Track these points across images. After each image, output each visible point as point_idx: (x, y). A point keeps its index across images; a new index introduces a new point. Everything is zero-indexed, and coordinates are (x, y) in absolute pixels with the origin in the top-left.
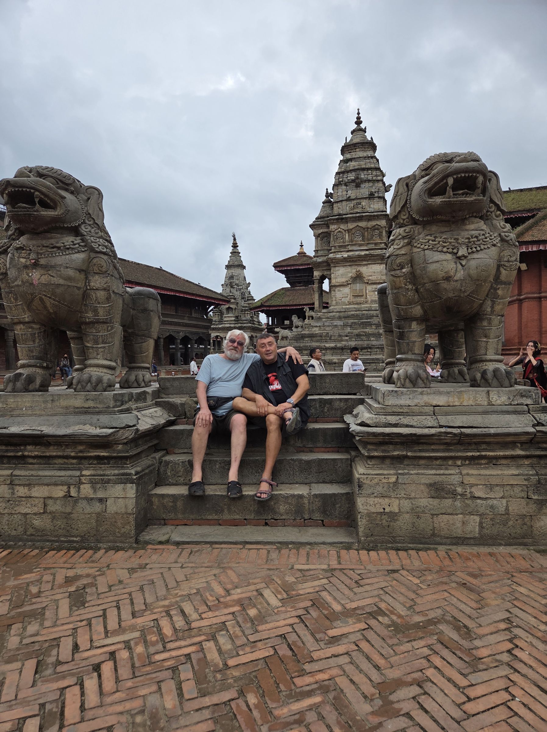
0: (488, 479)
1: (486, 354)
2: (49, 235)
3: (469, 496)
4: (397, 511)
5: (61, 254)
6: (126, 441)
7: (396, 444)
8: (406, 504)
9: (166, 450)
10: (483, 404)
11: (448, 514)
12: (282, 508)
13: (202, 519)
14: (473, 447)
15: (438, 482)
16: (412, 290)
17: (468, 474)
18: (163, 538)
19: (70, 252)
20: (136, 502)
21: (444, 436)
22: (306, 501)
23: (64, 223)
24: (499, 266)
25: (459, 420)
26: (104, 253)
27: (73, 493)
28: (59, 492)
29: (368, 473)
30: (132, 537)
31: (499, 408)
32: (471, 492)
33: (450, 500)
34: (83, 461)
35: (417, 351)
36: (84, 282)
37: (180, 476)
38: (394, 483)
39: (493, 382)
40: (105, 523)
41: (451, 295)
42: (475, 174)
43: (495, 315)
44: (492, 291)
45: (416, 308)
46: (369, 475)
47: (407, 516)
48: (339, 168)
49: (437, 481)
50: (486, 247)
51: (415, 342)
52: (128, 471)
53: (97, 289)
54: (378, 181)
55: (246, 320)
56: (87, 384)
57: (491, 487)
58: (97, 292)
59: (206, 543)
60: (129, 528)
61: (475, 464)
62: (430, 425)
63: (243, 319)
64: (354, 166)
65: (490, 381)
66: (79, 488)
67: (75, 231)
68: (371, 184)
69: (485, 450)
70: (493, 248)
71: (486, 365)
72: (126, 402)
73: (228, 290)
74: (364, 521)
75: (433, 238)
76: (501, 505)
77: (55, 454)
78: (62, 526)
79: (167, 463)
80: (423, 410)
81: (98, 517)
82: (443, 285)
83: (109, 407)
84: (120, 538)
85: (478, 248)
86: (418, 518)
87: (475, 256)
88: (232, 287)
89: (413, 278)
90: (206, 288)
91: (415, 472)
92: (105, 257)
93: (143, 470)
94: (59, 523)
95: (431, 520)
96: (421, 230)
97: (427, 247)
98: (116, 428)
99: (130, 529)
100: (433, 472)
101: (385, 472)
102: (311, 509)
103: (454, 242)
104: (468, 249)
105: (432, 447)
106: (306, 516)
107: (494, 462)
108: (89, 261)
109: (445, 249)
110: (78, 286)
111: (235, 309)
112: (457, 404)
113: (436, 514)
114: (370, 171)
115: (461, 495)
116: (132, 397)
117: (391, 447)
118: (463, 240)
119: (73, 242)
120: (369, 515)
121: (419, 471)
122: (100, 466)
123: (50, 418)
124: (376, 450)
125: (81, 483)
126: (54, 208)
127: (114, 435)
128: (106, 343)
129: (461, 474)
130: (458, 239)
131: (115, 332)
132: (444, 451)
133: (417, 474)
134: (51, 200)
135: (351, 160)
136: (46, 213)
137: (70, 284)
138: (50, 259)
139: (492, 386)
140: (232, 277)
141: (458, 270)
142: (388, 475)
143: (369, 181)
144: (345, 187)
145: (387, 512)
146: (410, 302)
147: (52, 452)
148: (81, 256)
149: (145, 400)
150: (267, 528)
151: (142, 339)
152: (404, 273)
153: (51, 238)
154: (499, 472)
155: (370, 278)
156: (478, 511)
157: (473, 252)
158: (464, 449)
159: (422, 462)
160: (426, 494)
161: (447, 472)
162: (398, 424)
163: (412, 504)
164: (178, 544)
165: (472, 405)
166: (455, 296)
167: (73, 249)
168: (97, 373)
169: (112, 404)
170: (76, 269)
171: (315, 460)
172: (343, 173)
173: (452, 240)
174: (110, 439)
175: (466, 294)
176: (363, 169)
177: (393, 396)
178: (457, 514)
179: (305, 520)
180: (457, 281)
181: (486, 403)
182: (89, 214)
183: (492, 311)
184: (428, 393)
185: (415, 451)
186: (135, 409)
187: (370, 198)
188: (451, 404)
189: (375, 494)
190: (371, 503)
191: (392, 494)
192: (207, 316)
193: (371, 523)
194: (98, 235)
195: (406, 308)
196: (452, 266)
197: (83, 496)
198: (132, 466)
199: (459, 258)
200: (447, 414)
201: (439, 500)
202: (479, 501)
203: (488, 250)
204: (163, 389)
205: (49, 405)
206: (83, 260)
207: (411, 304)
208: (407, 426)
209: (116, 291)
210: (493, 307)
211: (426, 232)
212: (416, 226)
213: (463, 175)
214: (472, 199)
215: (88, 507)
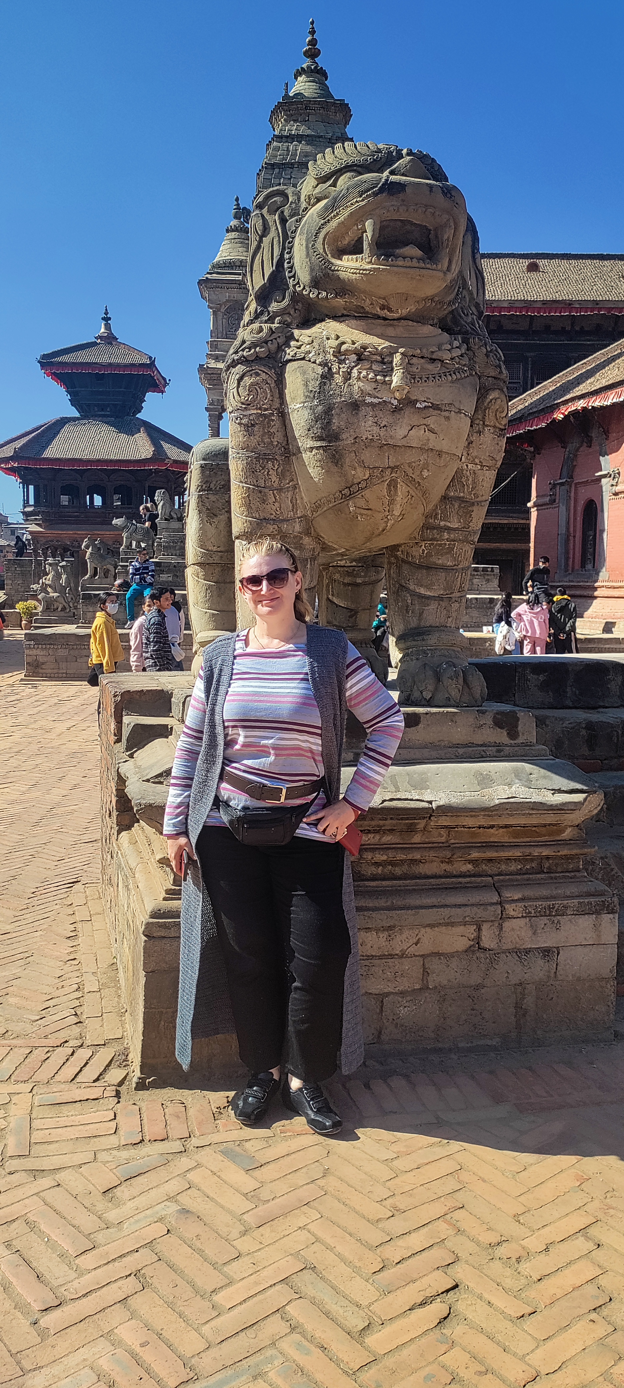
20: (617, 953)
27: (488, 940)
28: (458, 940)
30: (609, 1029)
40: (555, 1001)
60: (604, 1008)
66: (501, 928)
78: (463, 1017)
81: (540, 991)
84: (584, 1033)
99: (607, 1009)
125: (505, 917)
197: (510, 946)
215: (519, 969)
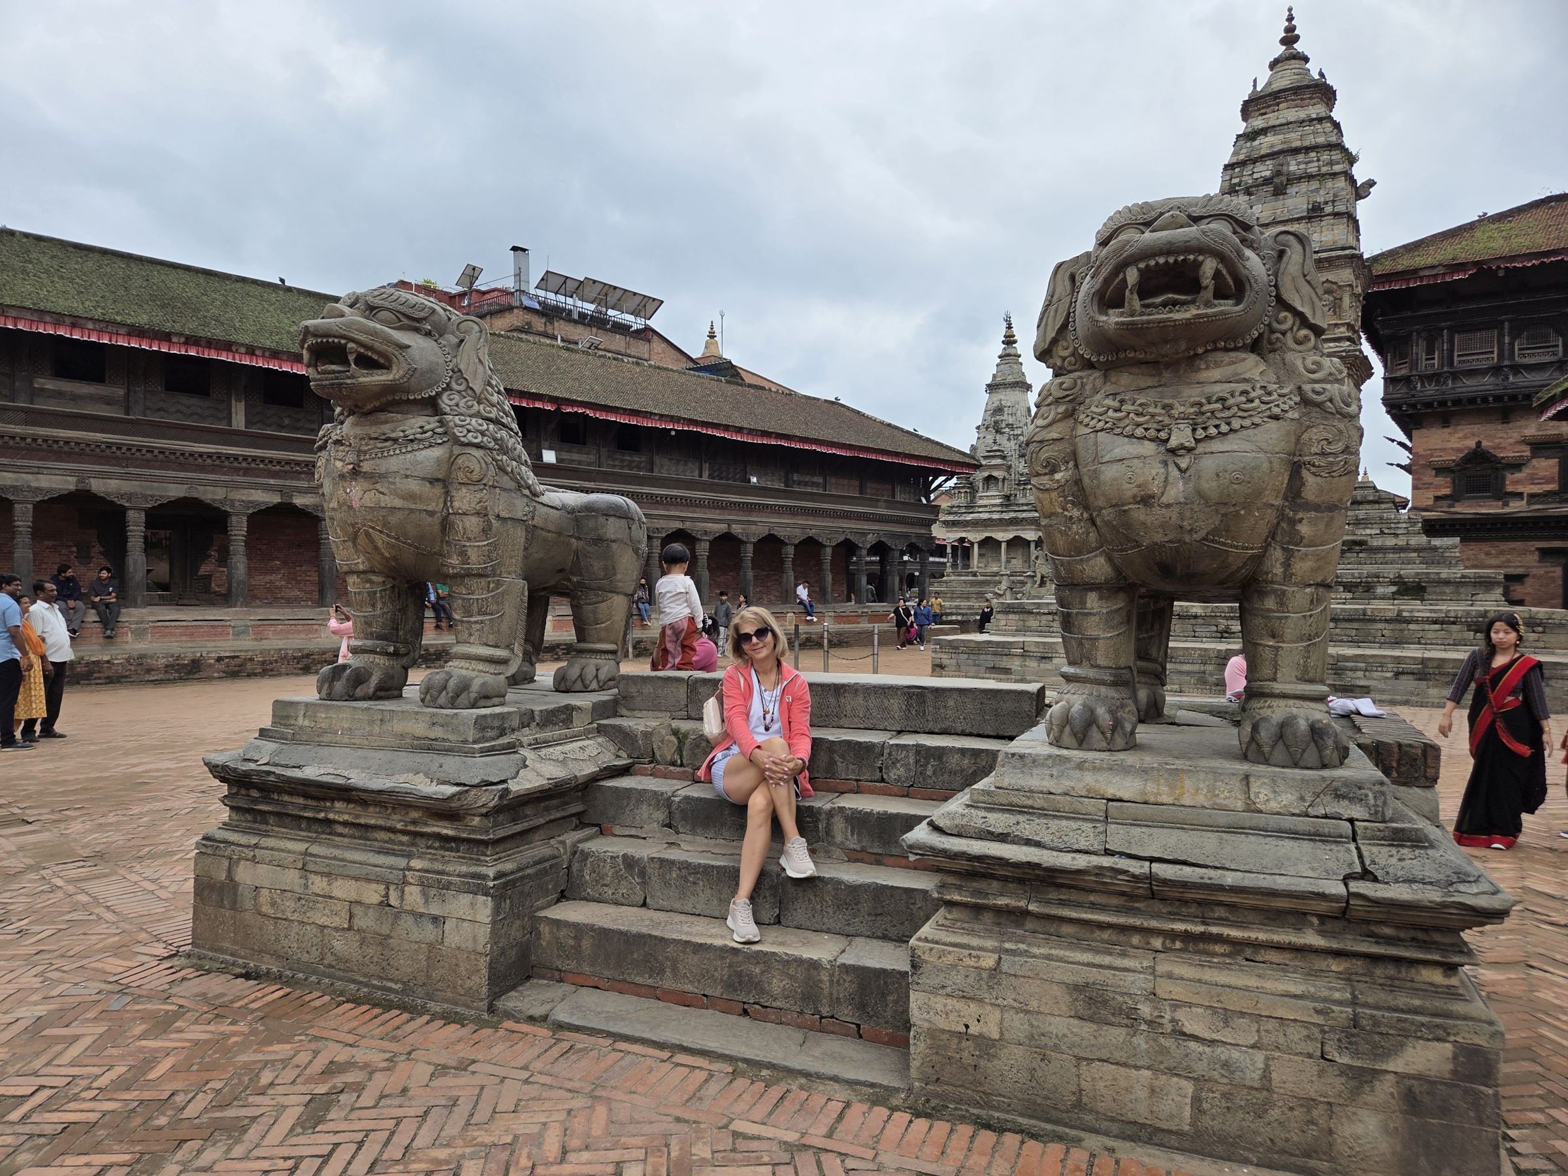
0: (1219, 995)
1: (1275, 680)
2: (382, 416)
3: (1169, 1028)
4: (996, 1036)
5: (397, 452)
6: (484, 810)
7: (1005, 879)
8: (1017, 1024)
9: (598, 825)
10: (1232, 807)
11: (1117, 1064)
12: (777, 984)
13: (624, 981)
14: (1193, 909)
15: (1094, 983)
16: (1080, 520)
17: (1170, 976)
18: (537, 1011)
19: (416, 447)
20: (491, 933)
21: (1111, 878)
22: (825, 977)
23: (408, 393)
24: (1296, 469)
25: (1156, 842)
26: (478, 446)
27: (394, 900)
28: (372, 894)
29: (937, 938)
30: (482, 1000)
31: (1274, 821)
32: (1172, 1020)
33: (1123, 1031)
34: (418, 840)
35: (1101, 661)
36: (442, 500)
37: (606, 885)
38: (990, 969)
39: (1276, 752)
40: (442, 963)
41: (1158, 538)
42: (1191, 257)
43: (1296, 584)
44: (1284, 525)
45: (1092, 562)
46: (937, 943)
47: (1019, 1051)
48: (1234, 154)
49: (1091, 981)
50: (1247, 423)
51: (1097, 639)
52: (483, 870)
53: (464, 514)
54: (1334, 175)
55: (1027, 505)
56: (440, 692)
57: (1227, 1016)
58: (465, 519)
59: (609, 1034)
60: (478, 980)
61: (1196, 952)
62: (1083, 845)
63: (1021, 502)
64: (1272, 146)
65: (1266, 749)
66: (403, 892)
67: (432, 405)
68: (1314, 184)
69: (1222, 921)
70: (1273, 424)
71: (1269, 707)
72: (513, 730)
73: (990, 438)
74: (922, 1046)
75: (1116, 404)
76: (1252, 1065)
77: (373, 822)
78: (375, 959)
79: (585, 856)
80: (1080, 806)
81: (430, 951)
82: (1134, 514)
83: (465, 741)
84: (463, 998)
85: (1224, 428)
86: (1042, 1060)
87: (1216, 446)
88: (998, 431)
89: (1078, 492)
90: (928, 440)
91: (1042, 951)
92: (478, 453)
93: (520, 870)
94: (371, 952)
95: (1074, 1070)
96: (1099, 382)
97: (1101, 424)
98: (465, 785)
99: (480, 981)
100: (1086, 957)
101: (975, 942)
102: (835, 996)
103: (1160, 415)
104: (1194, 430)
105: (1092, 898)
106: (825, 1011)
107: (1248, 952)
108: (452, 461)
109: (1139, 432)
110: (430, 508)
111: (1004, 479)
112: (1165, 799)
113: (1086, 1059)
114: (1313, 154)
115: (1150, 1023)
116: (533, 718)
117: (995, 884)
118: (1182, 409)
119: (421, 427)
120: (933, 1033)
121: (1053, 952)
122: (442, 852)
123: (371, 754)
124: (959, 888)
125: (405, 883)
126: (387, 367)
127: (459, 799)
128: (485, 614)
129: (1153, 973)
130: (1171, 407)
131: (503, 593)
132: (1119, 910)
133: (1049, 957)
134: (380, 353)
135: (1264, 131)
136: (367, 379)
137: (413, 506)
138: (378, 461)
139: (1271, 762)
140: (999, 410)
141: (1171, 479)
142: (980, 949)
143: (1310, 177)
144: (1247, 198)
145: (972, 1035)
146: (1079, 549)
147: (370, 818)
148: (437, 452)
149: (568, 722)
150: (745, 1021)
151: (598, 595)
152: (1058, 481)
153: (386, 422)
154: (1253, 982)
156: (1189, 1069)
157: (1208, 437)
158: (1170, 913)
159: (1067, 929)
160: (1064, 1008)
161: (1119, 962)
162: (1008, 834)
163: (1032, 1025)
164: (560, 1026)
165: (1204, 807)
166: (1170, 541)
167: (421, 440)
168: (464, 672)
169: (471, 735)
170: (423, 479)
171: (868, 885)
172: (1242, 164)
173: (1159, 410)
174: (452, 805)
175: (1197, 537)
176: (1296, 151)
177: (1015, 767)
178: (1137, 1068)
179: (822, 1018)
180: (1168, 506)
181: (1240, 805)
182: (460, 371)
183: (1288, 576)
184: (1094, 768)
185: (1049, 902)
186: (530, 745)
187: (1310, 218)
188: (1152, 799)
189: (949, 990)
190: (939, 1007)
191: (986, 995)
192: (928, 499)
193: (937, 1053)
194: (472, 411)
195: (1069, 562)
196: (1154, 472)
197: (409, 908)
198: (496, 860)
199: (1173, 451)
200: (1136, 822)
201: (1095, 1027)
202: (1193, 1045)
203: (1256, 431)
204: (624, 698)
205: (377, 729)
206: (439, 461)
207: (1079, 553)
208: (1028, 842)
209: (503, 514)
210: (1289, 565)
211: (1109, 388)
212: (1090, 372)
213: (1162, 260)
214: (1188, 315)
215: (415, 929)
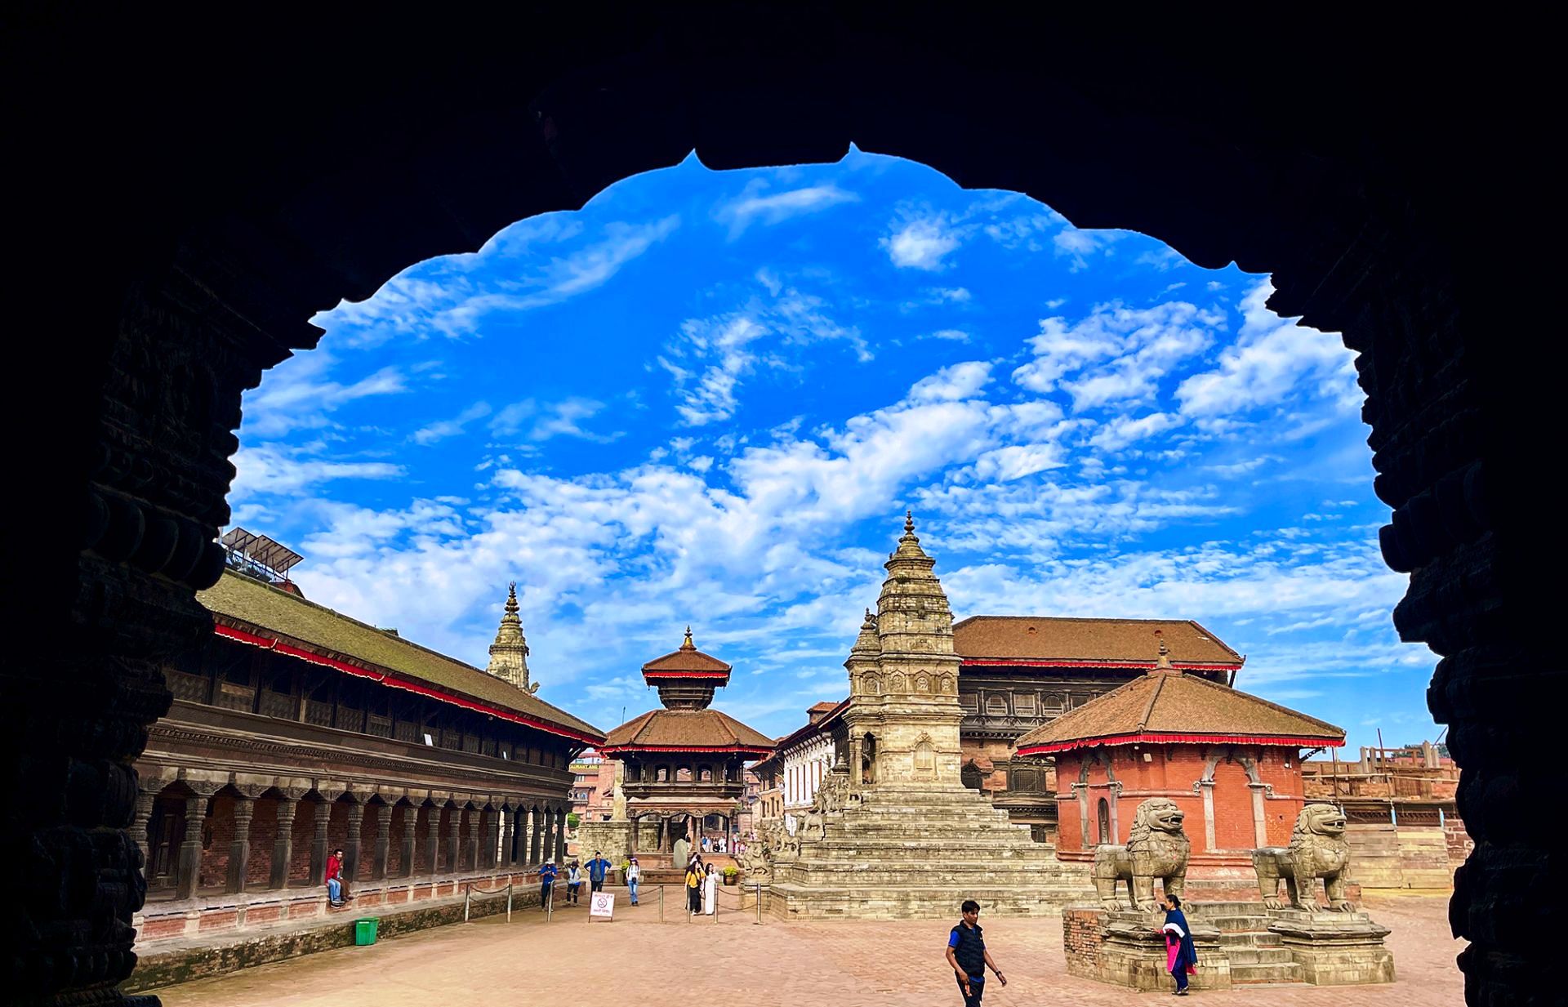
48: (885, 589)
64: (914, 590)
114: (934, 600)
135: (909, 580)
143: (934, 613)
144: (904, 616)
155: (941, 744)
172: (890, 596)
176: (928, 596)
187: (937, 635)
